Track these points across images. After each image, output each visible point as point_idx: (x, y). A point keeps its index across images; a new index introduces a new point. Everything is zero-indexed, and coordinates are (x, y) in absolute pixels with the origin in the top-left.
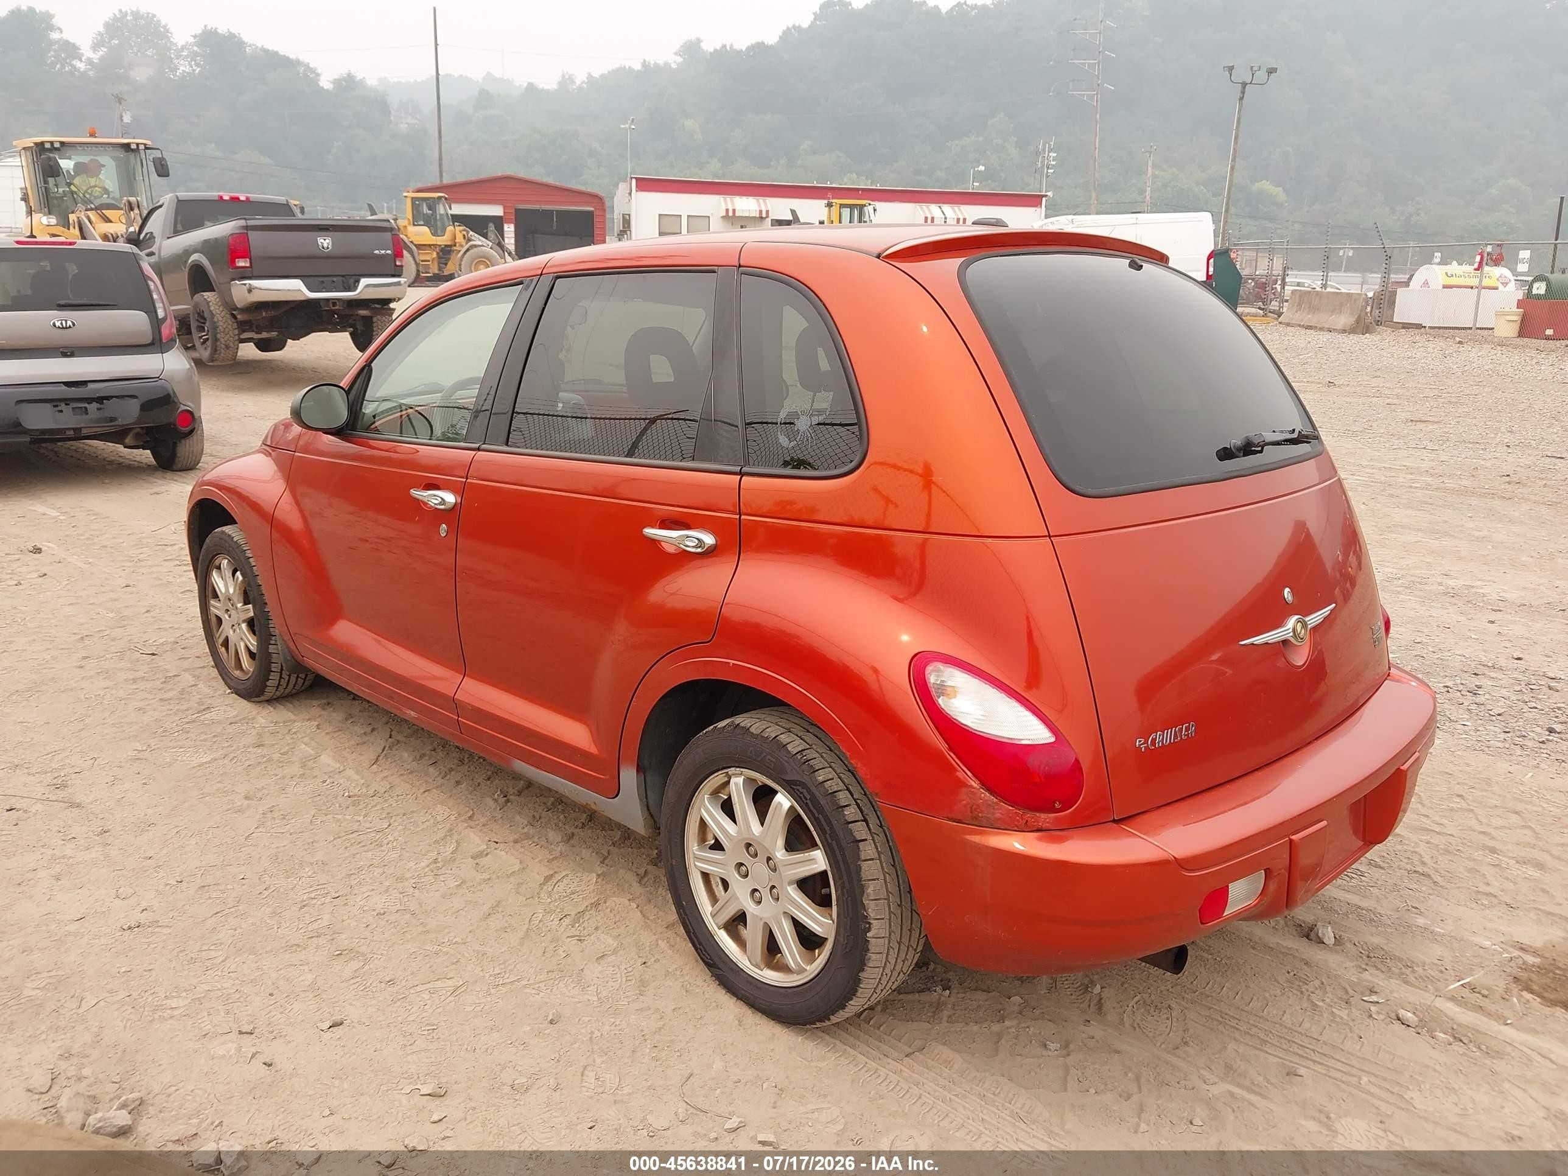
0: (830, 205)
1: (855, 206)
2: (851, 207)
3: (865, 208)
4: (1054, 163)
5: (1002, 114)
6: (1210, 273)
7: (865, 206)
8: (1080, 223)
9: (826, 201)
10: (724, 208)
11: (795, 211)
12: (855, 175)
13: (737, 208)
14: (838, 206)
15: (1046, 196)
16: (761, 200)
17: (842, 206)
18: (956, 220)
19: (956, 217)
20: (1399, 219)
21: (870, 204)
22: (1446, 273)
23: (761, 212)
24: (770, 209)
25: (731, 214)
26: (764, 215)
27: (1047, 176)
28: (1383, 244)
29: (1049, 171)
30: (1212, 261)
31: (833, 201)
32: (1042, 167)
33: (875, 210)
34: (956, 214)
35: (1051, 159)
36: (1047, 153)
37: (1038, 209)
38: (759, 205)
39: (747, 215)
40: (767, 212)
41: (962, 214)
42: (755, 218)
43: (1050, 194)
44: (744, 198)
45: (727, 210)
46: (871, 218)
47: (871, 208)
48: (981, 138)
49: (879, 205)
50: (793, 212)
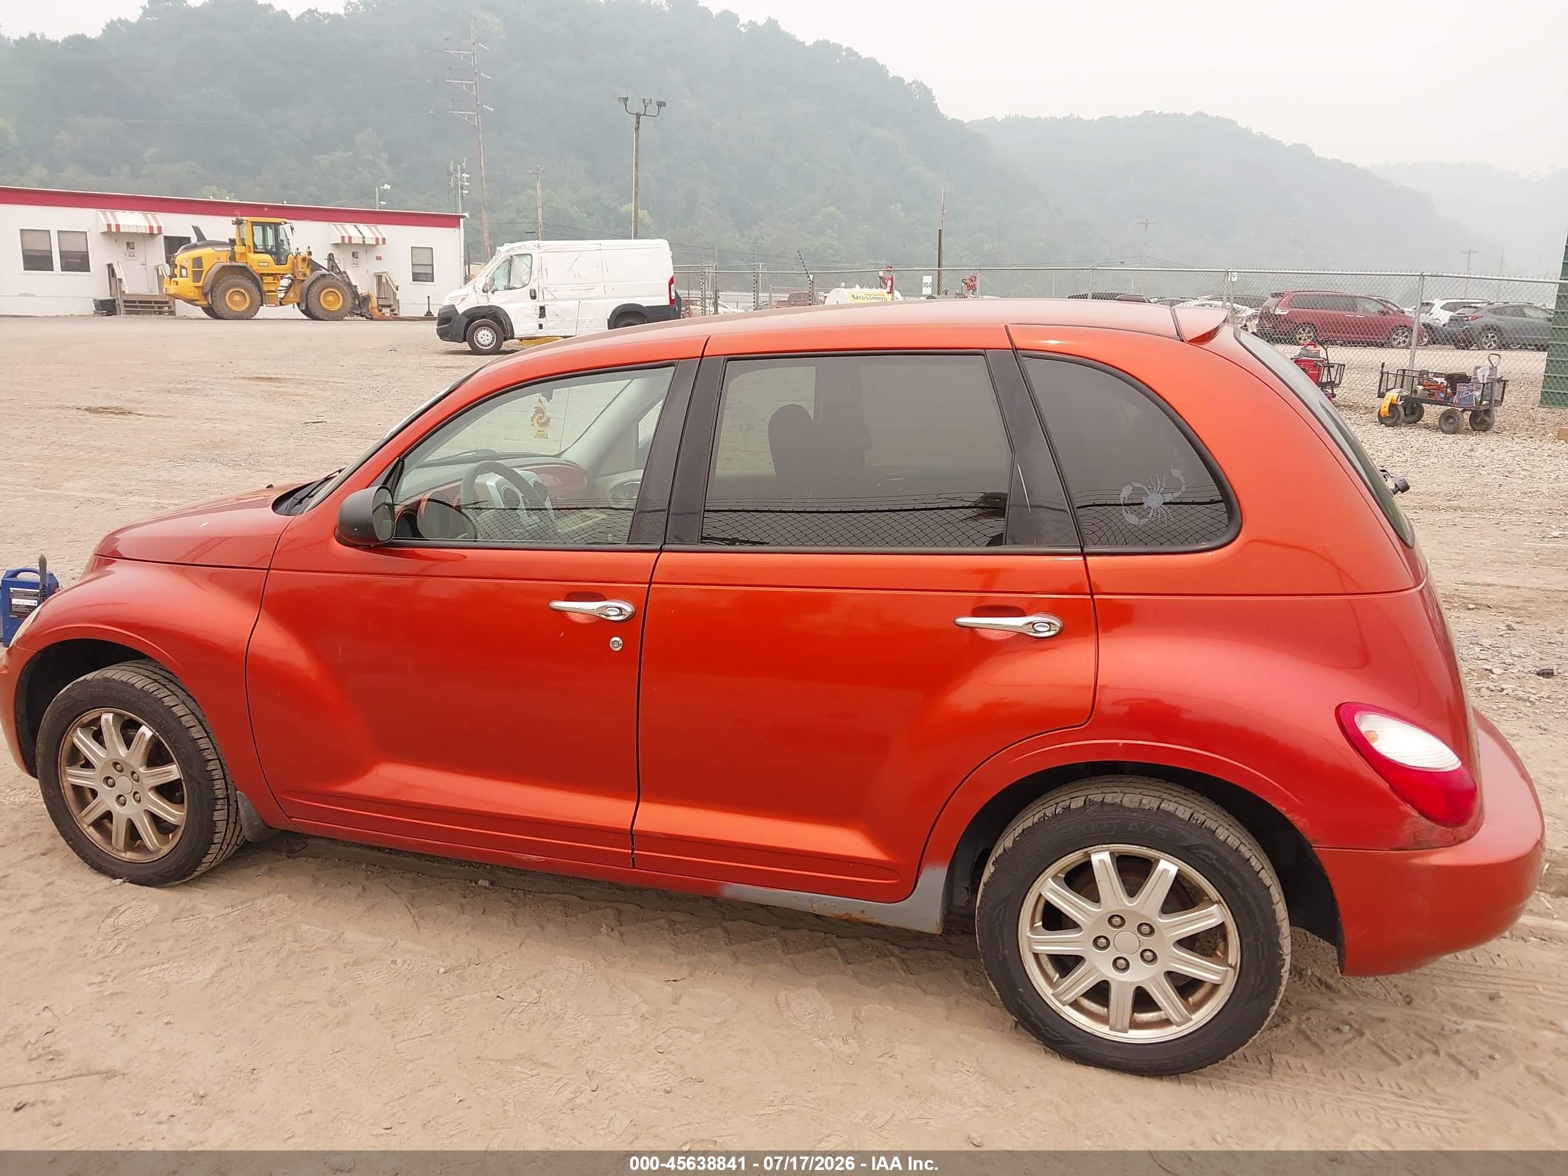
0: (238, 223)
1: (269, 224)
2: (264, 225)
3: (281, 226)
4: (468, 184)
5: (370, 129)
6: (673, 298)
7: (280, 224)
8: (546, 248)
9: (234, 219)
10: (105, 223)
11: (198, 228)
12: (215, 188)
13: (121, 223)
14: (250, 224)
15: (463, 217)
16: (149, 215)
17: (254, 224)
18: (374, 240)
19: (374, 237)
20: (748, 242)
21: (286, 223)
22: (853, 296)
23: (151, 228)
24: (162, 225)
25: (114, 230)
26: (156, 232)
27: (462, 197)
28: (806, 270)
29: (464, 192)
30: (673, 286)
31: (244, 218)
32: (456, 188)
33: (292, 229)
34: (374, 234)
35: (465, 180)
36: (459, 174)
37: (457, 230)
38: (148, 220)
39: (135, 231)
40: (159, 228)
41: (380, 233)
42: (143, 235)
43: (467, 214)
44: (128, 213)
45: (109, 226)
46: (289, 237)
47: (287, 227)
48: (350, 154)
49: (296, 224)
50: (197, 230)
